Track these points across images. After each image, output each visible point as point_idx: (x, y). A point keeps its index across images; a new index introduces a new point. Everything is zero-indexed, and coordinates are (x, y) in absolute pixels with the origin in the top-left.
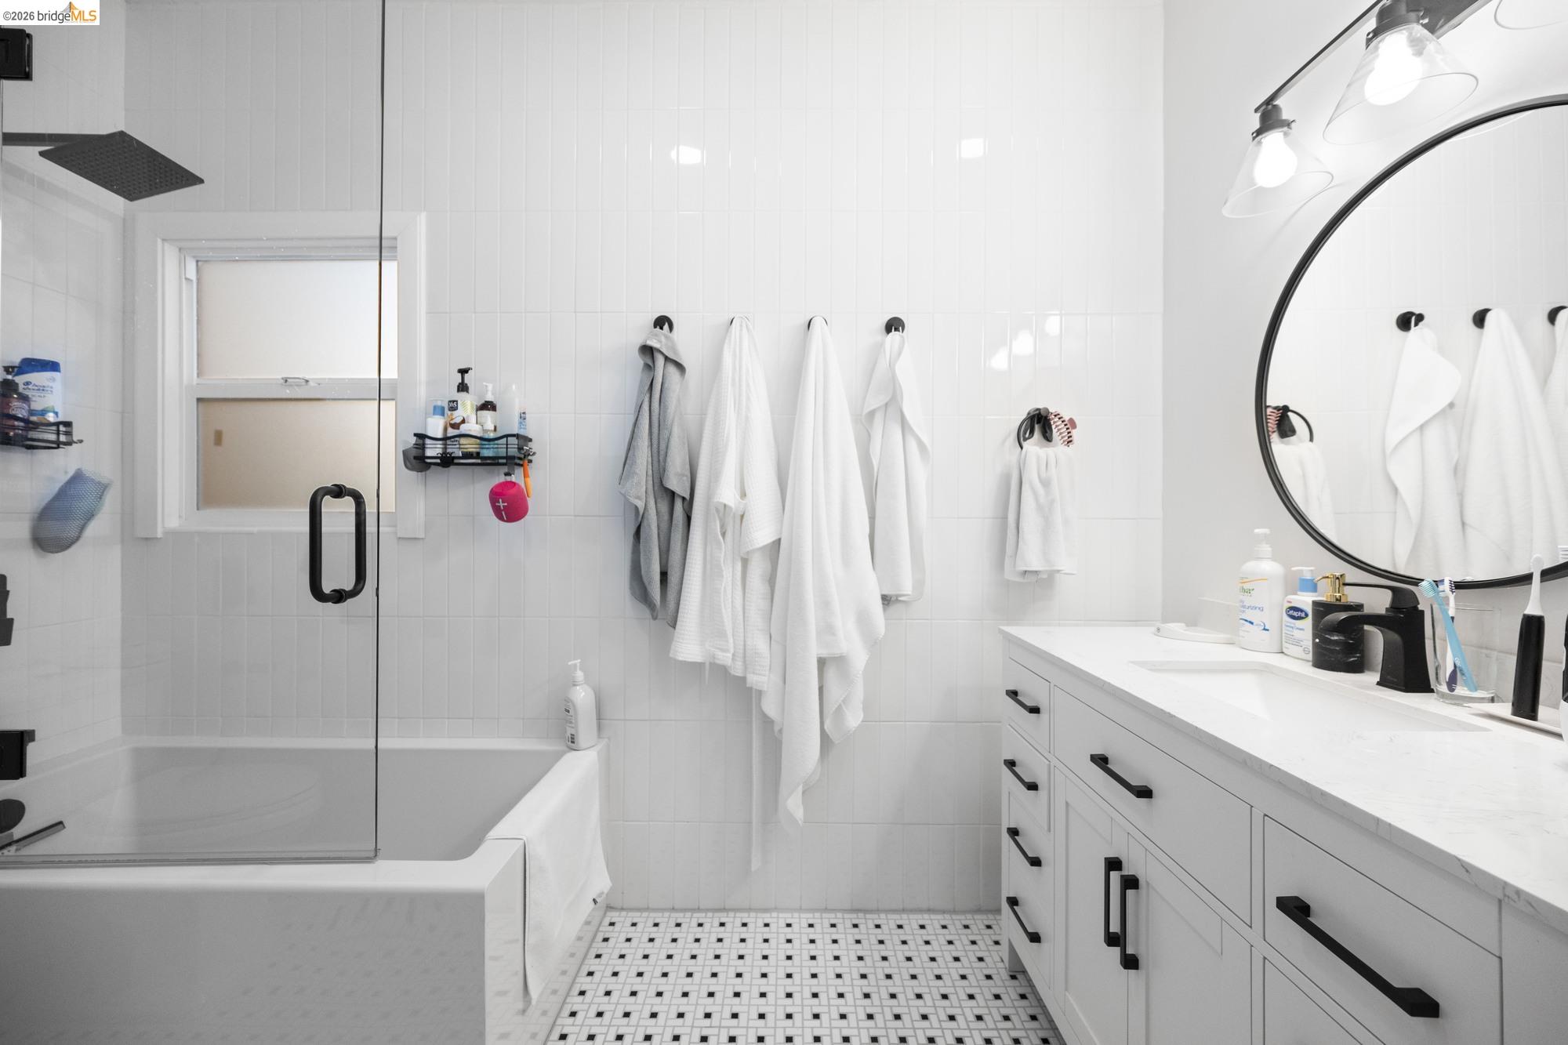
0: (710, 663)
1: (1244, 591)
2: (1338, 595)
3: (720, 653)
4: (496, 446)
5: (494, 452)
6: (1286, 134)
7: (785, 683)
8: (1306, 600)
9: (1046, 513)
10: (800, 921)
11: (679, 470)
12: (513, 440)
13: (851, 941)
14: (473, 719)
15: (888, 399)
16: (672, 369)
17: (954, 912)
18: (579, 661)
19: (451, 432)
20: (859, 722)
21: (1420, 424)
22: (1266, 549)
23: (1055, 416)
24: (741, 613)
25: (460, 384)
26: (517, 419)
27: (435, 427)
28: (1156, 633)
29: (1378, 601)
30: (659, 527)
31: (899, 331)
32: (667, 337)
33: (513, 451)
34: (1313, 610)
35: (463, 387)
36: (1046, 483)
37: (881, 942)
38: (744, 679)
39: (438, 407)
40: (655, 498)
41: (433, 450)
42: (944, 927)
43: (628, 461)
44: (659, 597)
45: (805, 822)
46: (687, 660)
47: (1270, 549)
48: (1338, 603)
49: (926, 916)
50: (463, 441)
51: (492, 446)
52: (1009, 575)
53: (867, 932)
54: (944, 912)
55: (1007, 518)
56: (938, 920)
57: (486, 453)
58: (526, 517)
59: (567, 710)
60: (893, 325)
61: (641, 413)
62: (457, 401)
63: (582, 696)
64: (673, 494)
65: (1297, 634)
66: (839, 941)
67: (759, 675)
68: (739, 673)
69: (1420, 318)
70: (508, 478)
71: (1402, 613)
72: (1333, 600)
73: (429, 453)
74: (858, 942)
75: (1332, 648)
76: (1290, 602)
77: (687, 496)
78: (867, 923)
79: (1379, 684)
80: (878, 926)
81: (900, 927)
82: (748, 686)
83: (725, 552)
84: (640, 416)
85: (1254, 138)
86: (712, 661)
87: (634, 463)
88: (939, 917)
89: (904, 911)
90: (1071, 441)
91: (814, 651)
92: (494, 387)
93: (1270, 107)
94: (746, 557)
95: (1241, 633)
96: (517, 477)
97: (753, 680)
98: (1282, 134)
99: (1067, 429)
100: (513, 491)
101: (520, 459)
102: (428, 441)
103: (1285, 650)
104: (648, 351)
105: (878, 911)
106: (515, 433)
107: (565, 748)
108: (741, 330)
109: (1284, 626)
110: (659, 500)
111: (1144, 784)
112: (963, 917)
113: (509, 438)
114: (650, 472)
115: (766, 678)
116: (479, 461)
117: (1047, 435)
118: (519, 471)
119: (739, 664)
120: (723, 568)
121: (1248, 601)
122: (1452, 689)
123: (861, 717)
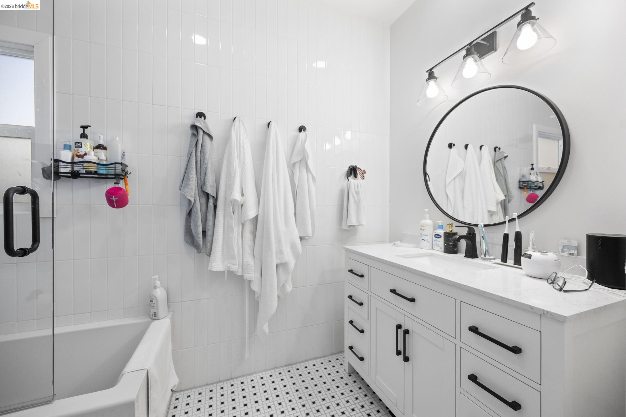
0: (228, 271)
1: (421, 229)
2: (451, 230)
3: (232, 266)
4: (107, 168)
5: (106, 171)
6: (435, 81)
7: (261, 276)
8: (441, 232)
9: (358, 203)
10: (266, 375)
11: (211, 184)
12: (120, 166)
13: (289, 378)
14: (91, 313)
15: (301, 158)
16: (206, 137)
17: (324, 357)
18: (157, 276)
19: (77, 159)
20: (291, 288)
21: (453, 178)
22: (428, 216)
23: (359, 169)
24: (241, 248)
25: (82, 134)
26: (120, 155)
27: (66, 156)
28: (394, 245)
29: (464, 231)
30: (201, 210)
31: (305, 131)
32: (204, 122)
33: (119, 171)
34: (444, 235)
35: (84, 136)
36: (357, 193)
37: (300, 375)
38: (242, 276)
39: (67, 145)
40: (199, 197)
41: (65, 169)
42: (322, 363)
43: (184, 179)
44: (202, 242)
45: (269, 333)
46: (217, 270)
47: (429, 216)
48: (451, 232)
49: (315, 361)
50: (86, 164)
51: (105, 168)
52: (344, 227)
53: (294, 373)
54: (320, 358)
55: (343, 206)
56: (319, 361)
57: (101, 172)
58: (127, 206)
59: (152, 301)
60: (302, 129)
61: (191, 156)
62: (81, 143)
63: (160, 293)
64: (207, 195)
65: (438, 243)
66: (284, 379)
67: (251, 274)
68: (240, 274)
69: (454, 145)
70: (117, 186)
71: (471, 234)
72: (449, 232)
73: (62, 170)
74: (292, 377)
75: (450, 246)
76: (436, 233)
77: (215, 196)
78: (293, 369)
79: (465, 257)
80: (298, 369)
81: (306, 367)
82: (244, 279)
83: (235, 221)
84: (191, 158)
85: (427, 81)
86: (228, 270)
87: (189, 180)
88: (319, 360)
89: (306, 361)
90: (364, 178)
91: (275, 261)
92: (104, 137)
93: (431, 71)
94: (243, 223)
95: (420, 243)
96: (121, 185)
97: (247, 276)
98: (434, 81)
99: (363, 174)
100: (121, 192)
101: (123, 175)
102: (61, 163)
103: (434, 248)
104: (195, 127)
105: (296, 363)
106: (120, 162)
107: (150, 320)
108: (239, 123)
109: (433, 241)
110: (201, 198)
111: (412, 297)
112: (327, 358)
113: (116, 165)
114: (196, 185)
115: (253, 275)
116: (97, 176)
117: (355, 176)
118: (122, 182)
119: (240, 270)
120: (234, 228)
121: (423, 233)
122: (485, 257)
123: (292, 286)
